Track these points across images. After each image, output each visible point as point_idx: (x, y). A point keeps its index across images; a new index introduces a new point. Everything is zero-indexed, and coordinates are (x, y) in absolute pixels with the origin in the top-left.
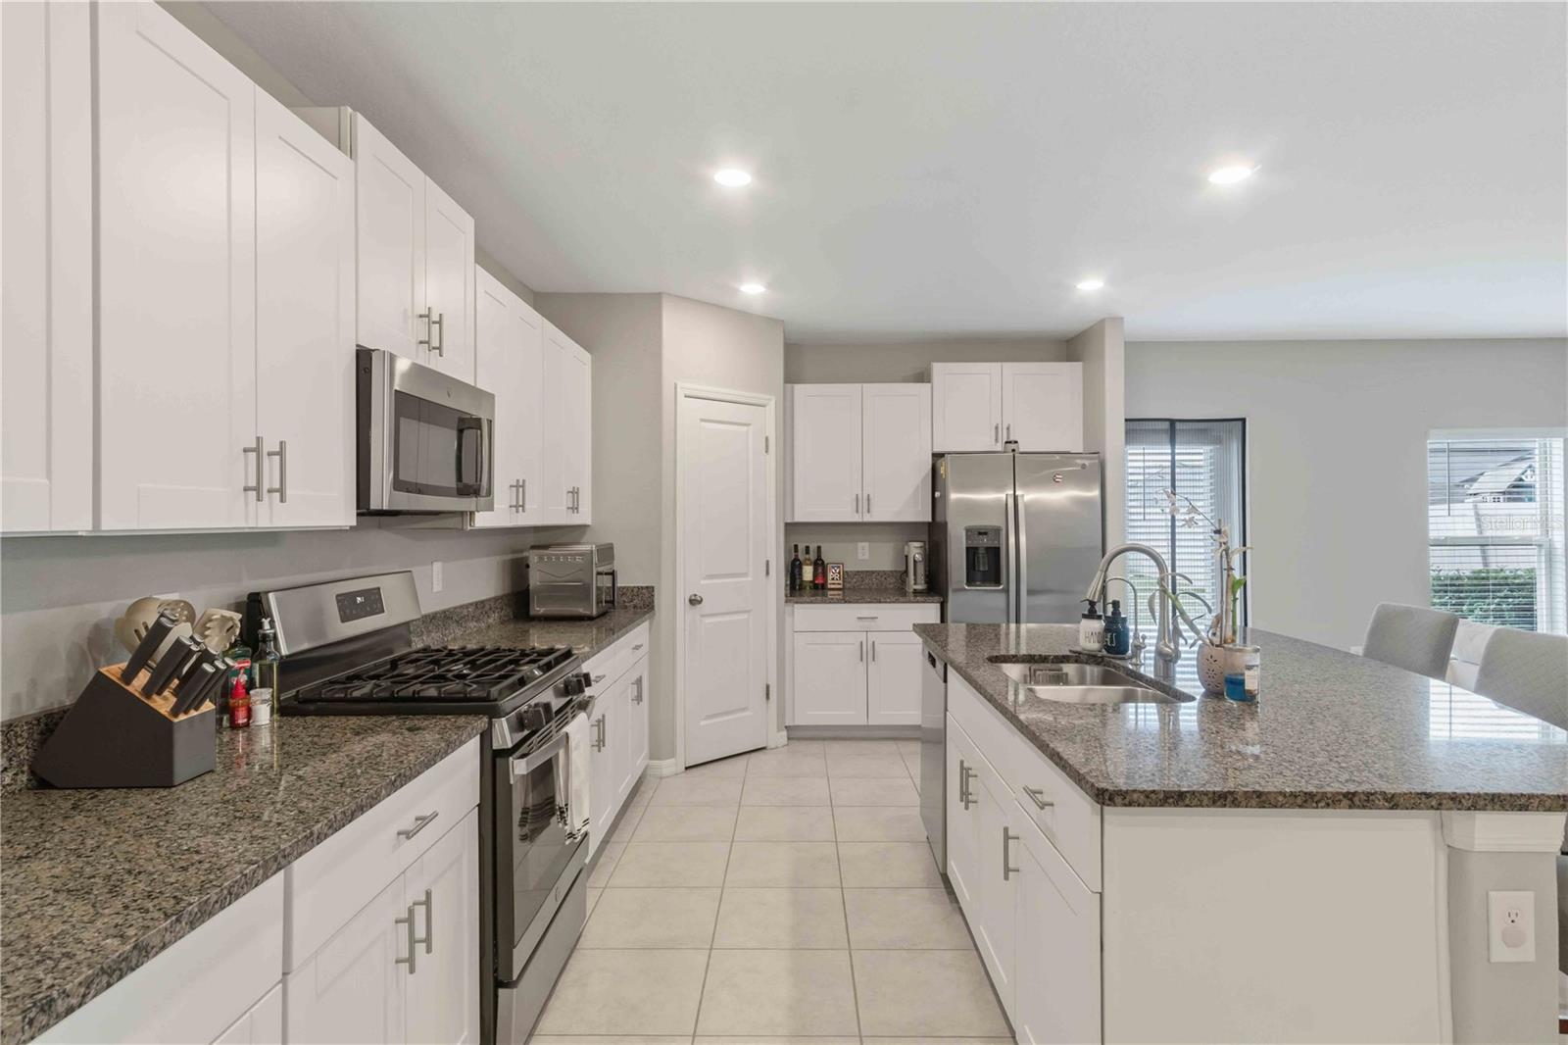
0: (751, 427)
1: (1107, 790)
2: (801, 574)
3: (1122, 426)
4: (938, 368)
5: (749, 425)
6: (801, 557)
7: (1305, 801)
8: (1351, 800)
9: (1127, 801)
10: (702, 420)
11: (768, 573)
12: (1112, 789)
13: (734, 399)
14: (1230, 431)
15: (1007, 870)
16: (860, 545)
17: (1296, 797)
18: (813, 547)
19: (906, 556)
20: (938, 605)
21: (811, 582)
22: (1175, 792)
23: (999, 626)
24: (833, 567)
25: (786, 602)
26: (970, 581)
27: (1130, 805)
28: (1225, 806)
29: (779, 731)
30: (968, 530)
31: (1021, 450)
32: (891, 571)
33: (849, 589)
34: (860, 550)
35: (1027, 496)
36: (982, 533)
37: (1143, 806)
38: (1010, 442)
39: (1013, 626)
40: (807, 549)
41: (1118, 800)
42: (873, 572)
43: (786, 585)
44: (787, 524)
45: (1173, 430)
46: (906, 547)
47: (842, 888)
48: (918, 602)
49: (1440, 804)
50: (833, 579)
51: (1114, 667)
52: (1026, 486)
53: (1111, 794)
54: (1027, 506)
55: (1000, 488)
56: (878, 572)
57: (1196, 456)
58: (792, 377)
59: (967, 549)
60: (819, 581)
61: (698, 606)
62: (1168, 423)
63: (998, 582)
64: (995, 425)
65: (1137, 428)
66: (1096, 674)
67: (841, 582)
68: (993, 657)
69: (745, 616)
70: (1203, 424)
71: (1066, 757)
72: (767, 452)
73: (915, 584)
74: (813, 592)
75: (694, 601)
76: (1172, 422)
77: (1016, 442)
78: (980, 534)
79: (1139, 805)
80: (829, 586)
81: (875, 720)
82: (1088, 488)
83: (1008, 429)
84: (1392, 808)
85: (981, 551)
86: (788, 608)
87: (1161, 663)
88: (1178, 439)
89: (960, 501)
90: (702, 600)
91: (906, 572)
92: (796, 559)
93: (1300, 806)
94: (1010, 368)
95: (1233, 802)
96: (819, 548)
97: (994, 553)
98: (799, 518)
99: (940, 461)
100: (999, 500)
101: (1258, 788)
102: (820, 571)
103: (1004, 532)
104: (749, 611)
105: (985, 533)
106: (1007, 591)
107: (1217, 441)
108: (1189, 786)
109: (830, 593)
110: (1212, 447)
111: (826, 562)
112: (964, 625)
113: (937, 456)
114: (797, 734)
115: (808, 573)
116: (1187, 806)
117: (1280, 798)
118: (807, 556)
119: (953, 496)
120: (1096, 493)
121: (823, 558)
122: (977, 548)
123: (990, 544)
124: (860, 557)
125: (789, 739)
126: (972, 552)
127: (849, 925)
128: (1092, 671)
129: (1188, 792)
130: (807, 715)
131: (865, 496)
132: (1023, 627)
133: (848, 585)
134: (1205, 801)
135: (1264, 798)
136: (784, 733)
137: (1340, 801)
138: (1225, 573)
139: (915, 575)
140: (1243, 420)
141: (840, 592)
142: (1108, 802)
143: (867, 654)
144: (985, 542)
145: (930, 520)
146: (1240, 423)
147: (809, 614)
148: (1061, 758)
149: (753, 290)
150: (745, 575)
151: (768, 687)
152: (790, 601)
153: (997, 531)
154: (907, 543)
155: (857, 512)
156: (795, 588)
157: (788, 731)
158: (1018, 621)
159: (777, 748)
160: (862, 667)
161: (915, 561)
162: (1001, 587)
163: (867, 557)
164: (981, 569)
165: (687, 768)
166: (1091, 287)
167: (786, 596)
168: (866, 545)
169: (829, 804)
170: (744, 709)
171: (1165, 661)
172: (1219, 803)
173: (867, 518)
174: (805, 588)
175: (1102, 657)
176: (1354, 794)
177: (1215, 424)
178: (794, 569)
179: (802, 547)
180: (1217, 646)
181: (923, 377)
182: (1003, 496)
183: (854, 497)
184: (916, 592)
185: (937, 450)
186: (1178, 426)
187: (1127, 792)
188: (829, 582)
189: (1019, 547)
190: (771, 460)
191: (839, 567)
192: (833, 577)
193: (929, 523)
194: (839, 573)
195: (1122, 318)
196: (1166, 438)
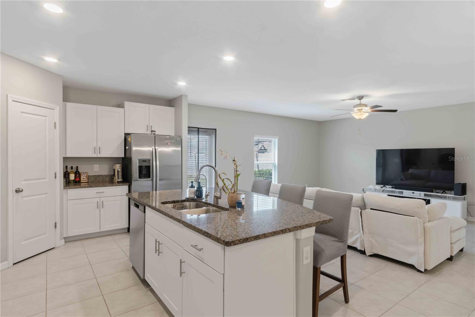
0: (47, 117)
1: (229, 242)
2: (69, 177)
3: (187, 129)
4: (127, 104)
5: (46, 116)
6: (69, 170)
7: (274, 234)
8: (282, 232)
9: (234, 244)
10: (22, 112)
11: (56, 177)
12: (230, 241)
13: (38, 105)
14: (213, 132)
15: (181, 273)
16: (95, 165)
17: (272, 233)
18: (74, 166)
19: (114, 170)
20: (128, 186)
21: (73, 180)
22: (246, 238)
23: (149, 192)
24: (83, 174)
25: (64, 188)
26: (140, 177)
27: (235, 245)
28: (257, 240)
29: (61, 240)
30: (139, 160)
31: (157, 134)
32: (108, 175)
33: (90, 182)
34: (95, 168)
35: (160, 149)
36: (144, 161)
37: (238, 244)
38: (153, 131)
39: (154, 192)
40: (72, 168)
41: (232, 244)
42: (100, 176)
43: (64, 182)
44: (64, 158)
45: (198, 130)
46: (114, 166)
47: (103, 295)
48: (120, 185)
49: (298, 229)
50: (83, 179)
51: (199, 202)
52: (159, 146)
53: (230, 243)
54: (159, 152)
55: (150, 146)
56: (102, 176)
57: (204, 138)
58: (66, 99)
59: (139, 166)
60: (77, 180)
61: (20, 193)
62: (197, 129)
63: (149, 177)
64: (147, 125)
65: (191, 130)
66: (194, 205)
67: (87, 180)
68: (162, 202)
69: (45, 196)
70: (206, 130)
71: (210, 233)
72: (55, 128)
73: (118, 179)
74: (74, 184)
75: (18, 191)
76: (198, 128)
77: (155, 131)
78: (143, 161)
79: (237, 244)
80: (82, 181)
81: (102, 230)
82: (178, 147)
83: (151, 127)
84: (290, 232)
85: (143, 167)
86: (65, 191)
87: (215, 199)
88: (200, 134)
89: (136, 151)
90: (23, 190)
91: (114, 175)
92: (67, 171)
93: (273, 236)
94: (152, 106)
95: (259, 238)
96: (77, 167)
97: (148, 168)
98: (68, 155)
99: (127, 136)
100: (150, 150)
101: (264, 233)
102: (78, 176)
103: (151, 161)
104: (46, 193)
105: (145, 161)
106: (152, 180)
107: (210, 135)
108: (249, 236)
109: (82, 184)
110: (208, 136)
111: (80, 172)
112: (137, 193)
113: (127, 135)
114: (68, 240)
115: (72, 177)
116: (249, 242)
117: (269, 234)
118: (72, 170)
119: (134, 149)
120: (180, 149)
121: (79, 171)
122: (142, 166)
123: (147, 165)
124: (95, 170)
125: (65, 242)
126: (140, 168)
127: (108, 308)
128: (193, 204)
129: (249, 238)
130: (73, 232)
131: (98, 148)
132: (158, 192)
133: (90, 181)
134: (253, 239)
135: (265, 235)
136: (64, 240)
137: (280, 232)
138: (235, 172)
139: (118, 176)
140: (216, 129)
141: (87, 184)
142: (229, 245)
143: (100, 206)
144: (145, 164)
145: (123, 156)
146: (215, 130)
147: (74, 192)
148: (208, 234)
149: (51, 60)
150: (45, 179)
151: (56, 223)
152: (66, 188)
153: (149, 160)
154: (114, 165)
155: (95, 153)
156: (68, 183)
157: (64, 239)
158: (156, 190)
159: (60, 247)
160: (98, 211)
161: (118, 171)
162: (150, 179)
163: (98, 170)
164: (144, 173)
165: (14, 264)
166: (182, 84)
167: (64, 186)
168: (98, 165)
169: (90, 264)
170: (44, 234)
171: (217, 198)
172: (256, 239)
173: (99, 156)
174: (71, 183)
175: (196, 199)
176: (283, 230)
177: (209, 130)
178: (66, 175)
179: (69, 167)
180: (233, 193)
181: (121, 106)
182: (151, 149)
183: (94, 147)
184: (118, 182)
185: (127, 132)
186: (200, 130)
187: (234, 241)
188: (82, 180)
189: (157, 166)
190: (57, 132)
191: (86, 174)
192: (83, 178)
193: (123, 158)
194: (86, 176)
195: (187, 96)
196: (197, 133)
